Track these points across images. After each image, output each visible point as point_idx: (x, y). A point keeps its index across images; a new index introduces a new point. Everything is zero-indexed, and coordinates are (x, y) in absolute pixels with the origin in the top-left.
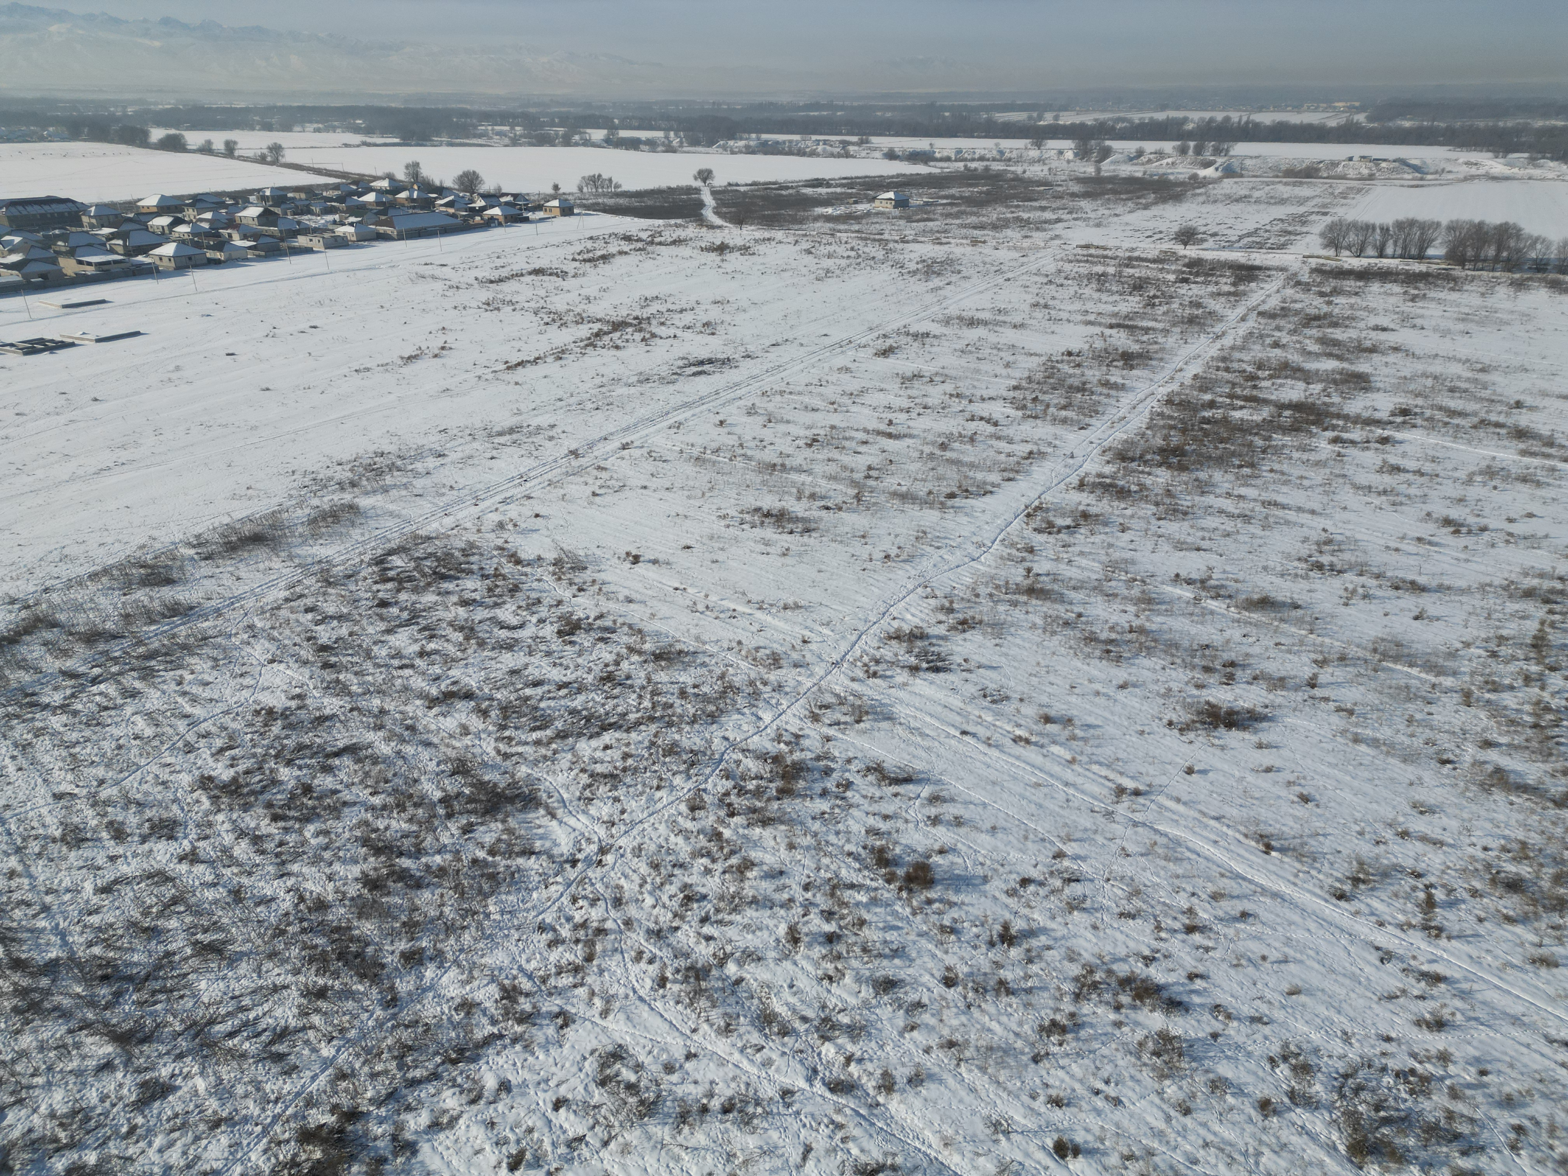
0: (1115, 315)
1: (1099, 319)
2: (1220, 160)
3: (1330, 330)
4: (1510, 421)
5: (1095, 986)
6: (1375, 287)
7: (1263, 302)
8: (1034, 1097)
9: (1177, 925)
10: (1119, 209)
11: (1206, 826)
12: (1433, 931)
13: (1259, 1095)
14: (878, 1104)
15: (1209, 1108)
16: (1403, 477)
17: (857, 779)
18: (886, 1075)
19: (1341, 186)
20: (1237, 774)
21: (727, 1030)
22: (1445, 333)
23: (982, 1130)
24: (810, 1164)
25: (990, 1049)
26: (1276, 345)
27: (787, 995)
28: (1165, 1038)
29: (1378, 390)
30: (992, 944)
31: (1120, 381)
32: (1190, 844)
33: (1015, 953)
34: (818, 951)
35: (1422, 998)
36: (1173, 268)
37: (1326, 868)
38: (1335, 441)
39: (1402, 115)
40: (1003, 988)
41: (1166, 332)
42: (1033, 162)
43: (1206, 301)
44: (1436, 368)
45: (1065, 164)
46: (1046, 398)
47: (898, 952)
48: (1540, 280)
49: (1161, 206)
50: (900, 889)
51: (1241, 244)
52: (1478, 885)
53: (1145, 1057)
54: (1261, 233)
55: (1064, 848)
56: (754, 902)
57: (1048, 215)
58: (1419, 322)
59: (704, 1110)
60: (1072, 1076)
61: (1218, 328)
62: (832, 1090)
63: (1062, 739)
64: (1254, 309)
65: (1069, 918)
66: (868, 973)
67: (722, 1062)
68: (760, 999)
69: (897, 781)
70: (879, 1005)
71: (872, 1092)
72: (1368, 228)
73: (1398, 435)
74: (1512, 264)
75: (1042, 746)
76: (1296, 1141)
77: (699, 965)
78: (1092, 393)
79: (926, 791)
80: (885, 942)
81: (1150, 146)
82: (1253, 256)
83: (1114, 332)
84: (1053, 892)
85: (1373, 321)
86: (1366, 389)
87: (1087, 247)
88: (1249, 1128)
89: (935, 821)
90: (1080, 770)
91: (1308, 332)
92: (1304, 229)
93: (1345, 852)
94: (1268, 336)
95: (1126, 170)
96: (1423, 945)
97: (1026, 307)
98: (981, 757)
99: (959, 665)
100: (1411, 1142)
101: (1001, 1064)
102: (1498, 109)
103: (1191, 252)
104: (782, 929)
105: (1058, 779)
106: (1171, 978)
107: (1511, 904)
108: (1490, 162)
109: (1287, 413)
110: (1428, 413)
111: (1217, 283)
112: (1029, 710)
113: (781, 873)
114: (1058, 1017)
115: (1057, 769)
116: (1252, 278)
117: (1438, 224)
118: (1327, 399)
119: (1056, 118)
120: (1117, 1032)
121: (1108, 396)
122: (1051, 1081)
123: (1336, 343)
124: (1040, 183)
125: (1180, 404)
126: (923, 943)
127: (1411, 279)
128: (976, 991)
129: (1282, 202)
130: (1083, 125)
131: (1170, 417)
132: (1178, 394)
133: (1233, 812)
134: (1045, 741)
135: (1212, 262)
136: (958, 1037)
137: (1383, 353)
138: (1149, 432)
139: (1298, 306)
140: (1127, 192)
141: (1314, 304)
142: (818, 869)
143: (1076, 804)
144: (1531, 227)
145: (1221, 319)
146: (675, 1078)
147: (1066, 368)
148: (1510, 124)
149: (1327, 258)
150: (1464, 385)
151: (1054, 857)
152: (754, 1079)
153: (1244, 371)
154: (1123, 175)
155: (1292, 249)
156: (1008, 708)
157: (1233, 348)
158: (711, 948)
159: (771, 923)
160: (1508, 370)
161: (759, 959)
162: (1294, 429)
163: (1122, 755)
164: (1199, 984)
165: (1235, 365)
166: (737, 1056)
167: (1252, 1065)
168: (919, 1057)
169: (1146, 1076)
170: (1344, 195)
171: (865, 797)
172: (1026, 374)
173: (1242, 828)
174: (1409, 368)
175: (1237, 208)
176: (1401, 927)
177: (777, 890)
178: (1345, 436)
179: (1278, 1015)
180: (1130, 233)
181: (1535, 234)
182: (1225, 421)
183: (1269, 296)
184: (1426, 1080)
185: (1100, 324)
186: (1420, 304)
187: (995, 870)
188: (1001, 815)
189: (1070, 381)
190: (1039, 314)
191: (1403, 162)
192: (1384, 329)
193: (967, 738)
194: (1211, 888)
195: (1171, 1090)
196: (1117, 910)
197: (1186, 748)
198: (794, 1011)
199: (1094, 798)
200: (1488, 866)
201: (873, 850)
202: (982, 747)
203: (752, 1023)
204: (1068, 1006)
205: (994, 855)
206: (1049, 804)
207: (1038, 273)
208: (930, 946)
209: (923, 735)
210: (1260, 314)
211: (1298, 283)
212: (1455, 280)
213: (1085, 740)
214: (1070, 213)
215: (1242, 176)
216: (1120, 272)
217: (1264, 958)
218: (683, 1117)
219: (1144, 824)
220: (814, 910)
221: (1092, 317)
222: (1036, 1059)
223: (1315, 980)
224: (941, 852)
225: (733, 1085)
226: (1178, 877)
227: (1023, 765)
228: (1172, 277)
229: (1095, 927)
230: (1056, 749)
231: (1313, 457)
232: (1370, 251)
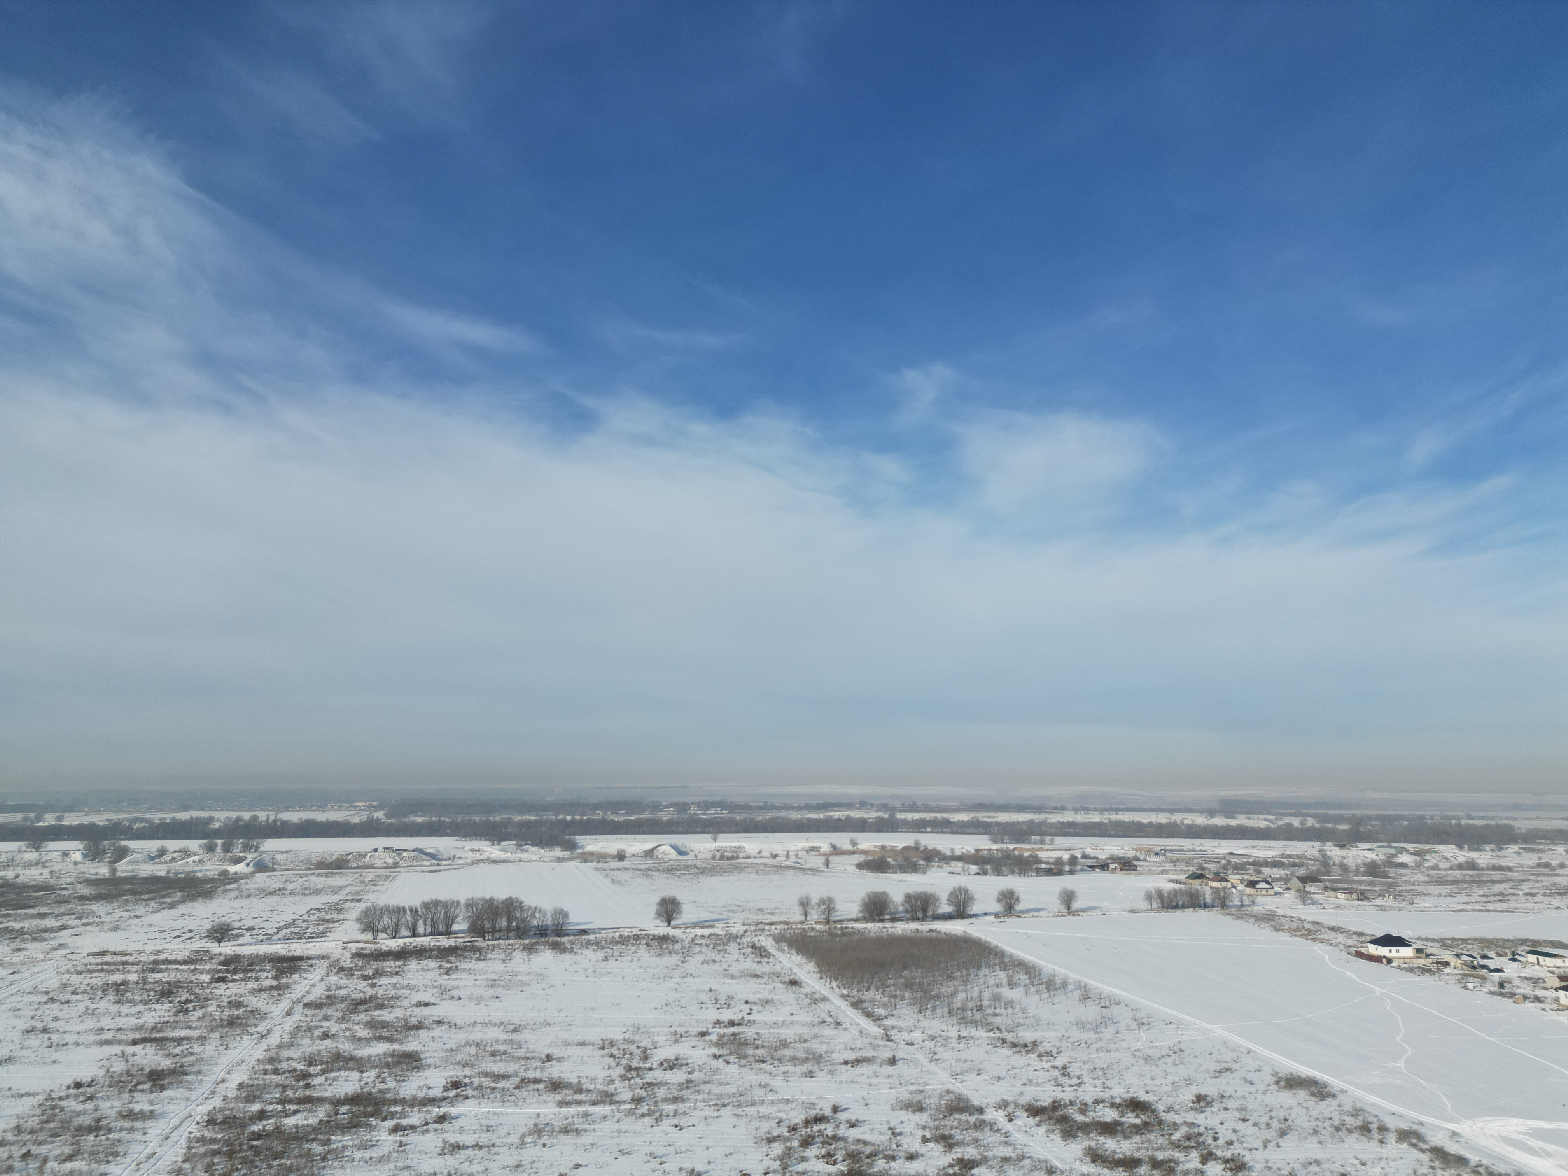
0: (140, 1028)
1: (119, 1036)
2: (250, 856)
3: (376, 1013)
4: (545, 1076)
6: (413, 964)
7: (308, 992)
10: (141, 910)
16: (464, 1154)
19: (370, 875)
22: (479, 1000)
26: (326, 1036)
29: (429, 1066)
31: (147, 1107)
36: (207, 967)
38: (396, 1129)
39: (414, 812)
41: (203, 1039)
42: (29, 865)
43: (245, 999)
44: (477, 1035)
45: (71, 867)
46: (43, 1150)
48: (544, 943)
49: (190, 904)
51: (279, 936)
54: (299, 923)
57: (49, 923)
58: (455, 993)
61: (262, 1027)
64: (299, 1001)
72: (399, 911)
73: (453, 1111)
74: (521, 932)
78: (110, 1130)
81: (173, 845)
82: (293, 947)
83: (138, 1048)
85: (416, 998)
86: (418, 1068)
87: (102, 954)
91: (356, 1017)
92: (341, 917)
94: (317, 1027)
95: (146, 870)
97: (16, 1036)
102: (487, 807)
103: (227, 949)
108: (488, 849)
109: (344, 1109)
110: (476, 1081)
111: (257, 979)
116: (294, 970)
117: (458, 902)
118: (382, 1086)
119: (60, 819)
121: (132, 1130)
123: (384, 1025)
124: (38, 888)
125: (224, 1122)
127: (444, 953)
129: (317, 892)
130: (93, 826)
131: (213, 1141)
132: (221, 1110)
135: (250, 957)
137: (428, 1028)
138: (187, 1166)
139: (343, 992)
140: (149, 892)
141: (358, 988)
144: (530, 899)
145: (264, 1016)
147: (72, 1105)
148: (498, 818)
149: (366, 942)
150: (502, 1048)
153: (295, 1070)
154: (143, 874)
155: (331, 936)
157: (280, 1047)
160: (534, 1027)
162: (353, 1125)
165: (284, 1065)
170: (373, 882)
172: (13, 1123)
174: (454, 1038)
175: (271, 901)
178: (404, 1122)
180: (155, 935)
181: (533, 906)
182: (278, 1131)
183: (313, 986)
185: (120, 1042)
186: (454, 976)
189: (78, 1121)
190: (34, 1041)
191: (421, 851)
192: (427, 1005)
207: (35, 991)
210: (306, 1005)
211: (341, 969)
212: (479, 950)
214: (79, 918)
215: (274, 870)
216: (144, 979)
221: (109, 1036)
228: (206, 978)
231: (376, 1153)
232: (404, 932)
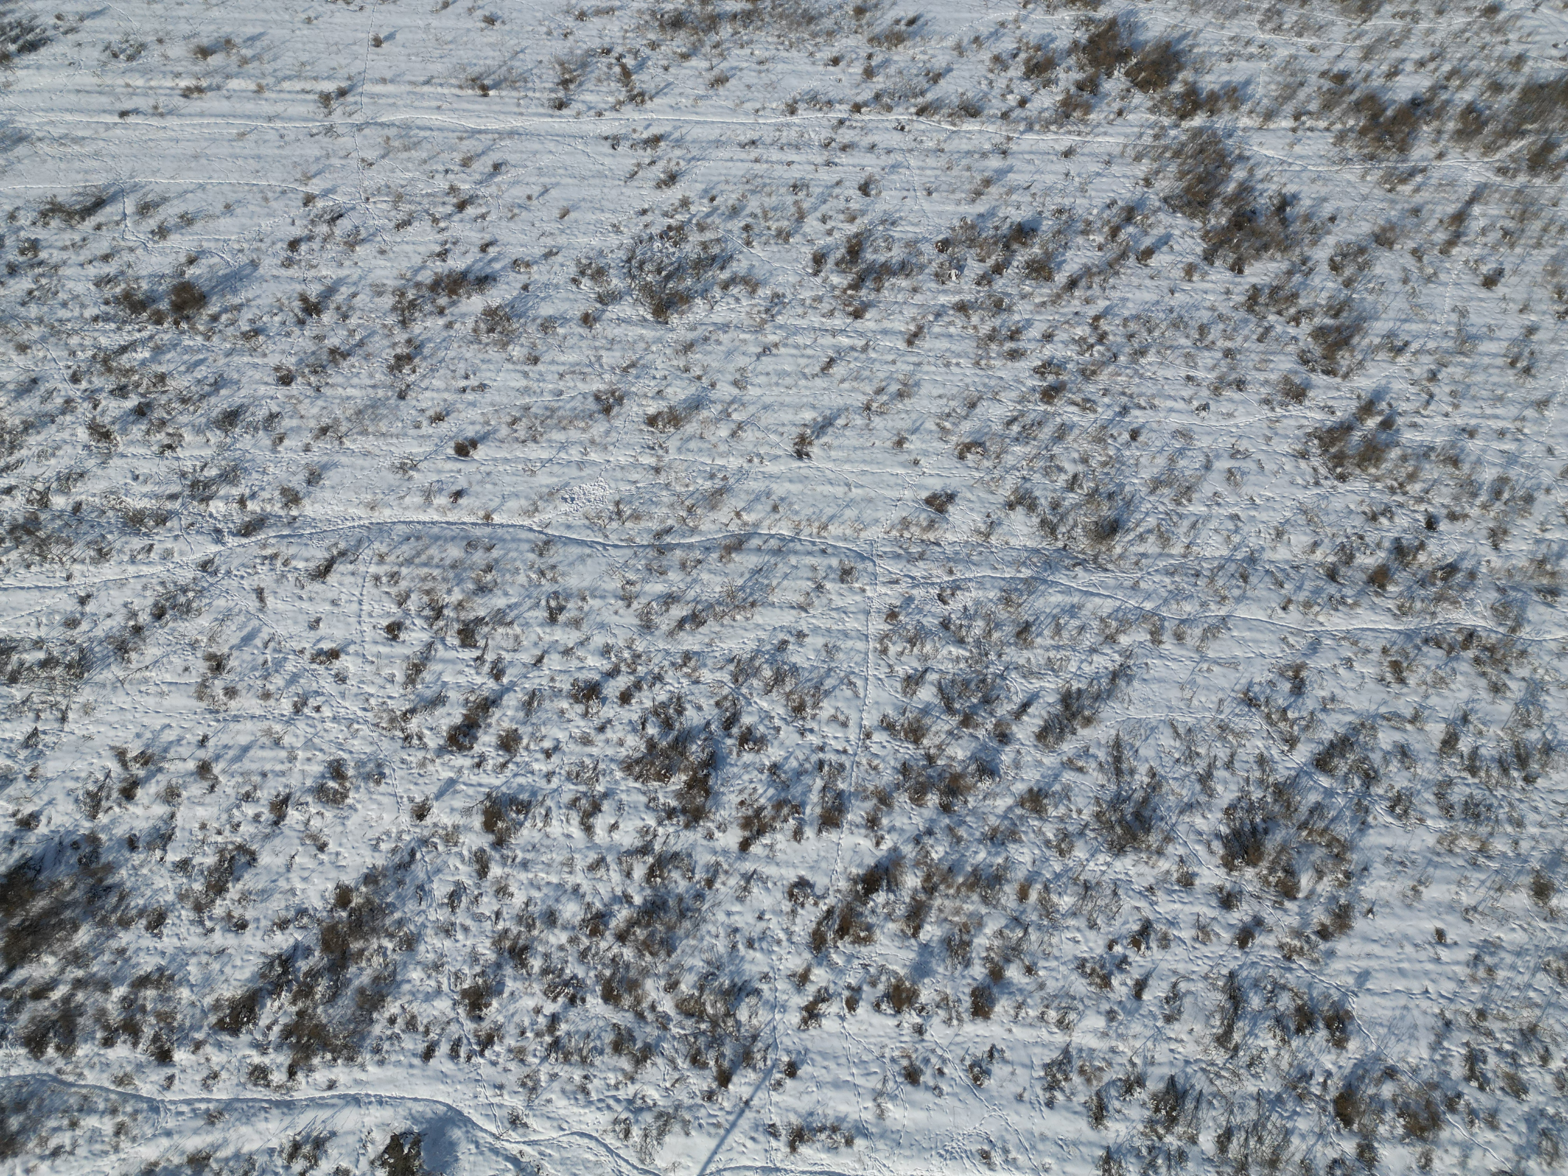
5: (412, 305)
8: (418, 426)
9: (449, 209)
11: (422, 95)
12: (638, 98)
13: (578, 314)
14: (295, 518)
15: (550, 347)
17: (38, 233)
18: (284, 491)
20: (421, 23)
21: (102, 555)
23: (393, 478)
24: (270, 600)
25: (359, 412)
27: (136, 487)
28: (490, 313)
30: (301, 323)
32: (419, 123)
33: (327, 317)
34: (137, 430)
35: (653, 163)
37: (538, 84)
40: (337, 355)
47: (218, 384)
50: (176, 323)
52: (652, 36)
53: (484, 339)
55: (309, 189)
56: (28, 427)
59: (138, 630)
60: (438, 390)
62: (245, 535)
63: (234, 68)
65: (355, 256)
66: (203, 420)
67: (121, 584)
68: (113, 508)
69: (88, 211)
70: (235, 440)
71: (282, 513)
75: (219, 88)
76: (617, 331)
77: (21, 520)
79: (129, 205)
80: (199, 381)
84: (325, 240)
88: (584, 344)
89: (162, 232)
90: (273, 95)
93: (545, 59)
96: (636, 116)
98: (161, 134)
99: (56, 27)
100: (689, 282)
101: (376, 419)
104: (83, 434)
105: (257, 117)
106: (468, 260)
107: (680, 41)
112: (177, 50)
113: (34, 381)
114: (399, 351)
115: (250, 107)
120: (452, 333)
122: (424, 405)
126: (236, 359)
128: (315, 372)
133: (437, 68)
134: (217, 80)
136: (325, 421)
142: (73, 354)
143: (293, 137)
146: (85, 626)
151: (306, 204)
152: (164, 575)
156: (152, 57)
158: (20, 498)
159: (66, 435)
161: (81, 475)
163: (305, 57)
164: (492, 251)
166: (132, 570)
167: (563, 294)
168: (304, 459)
169: (493, 353)
171: (65, 248)
173: (454, 81)
176: (614, 108)
177: (44, 400)
179: (562, 240)
184: (680, 228)
187: (258, 249)
188: (226, 188)
193: (131, 119)
194: (458, 157)
195: (517, 351)
196: (392, 225)
197: (360, 18)
198: (157, 497)
199: (306, 120)
200: (653, 13)
201: (117, 300)
202: (155, 122)
203: (123, 533)
204: (401, 336)
205: (247, 235)
206: (268, 151)
208: (246, 359)
209: (77, 140)
213: (257, 57)
217: (529, 198)
218: (122, 649)
219: (368, 124)
220: (101, 396)
222: (402, 396)
223: (574, 194)
224: (191, 261)
225: (148, 593)
226: (425, 162)
227: (212, 120)
229: (382, 252)
230: (234, 84)
